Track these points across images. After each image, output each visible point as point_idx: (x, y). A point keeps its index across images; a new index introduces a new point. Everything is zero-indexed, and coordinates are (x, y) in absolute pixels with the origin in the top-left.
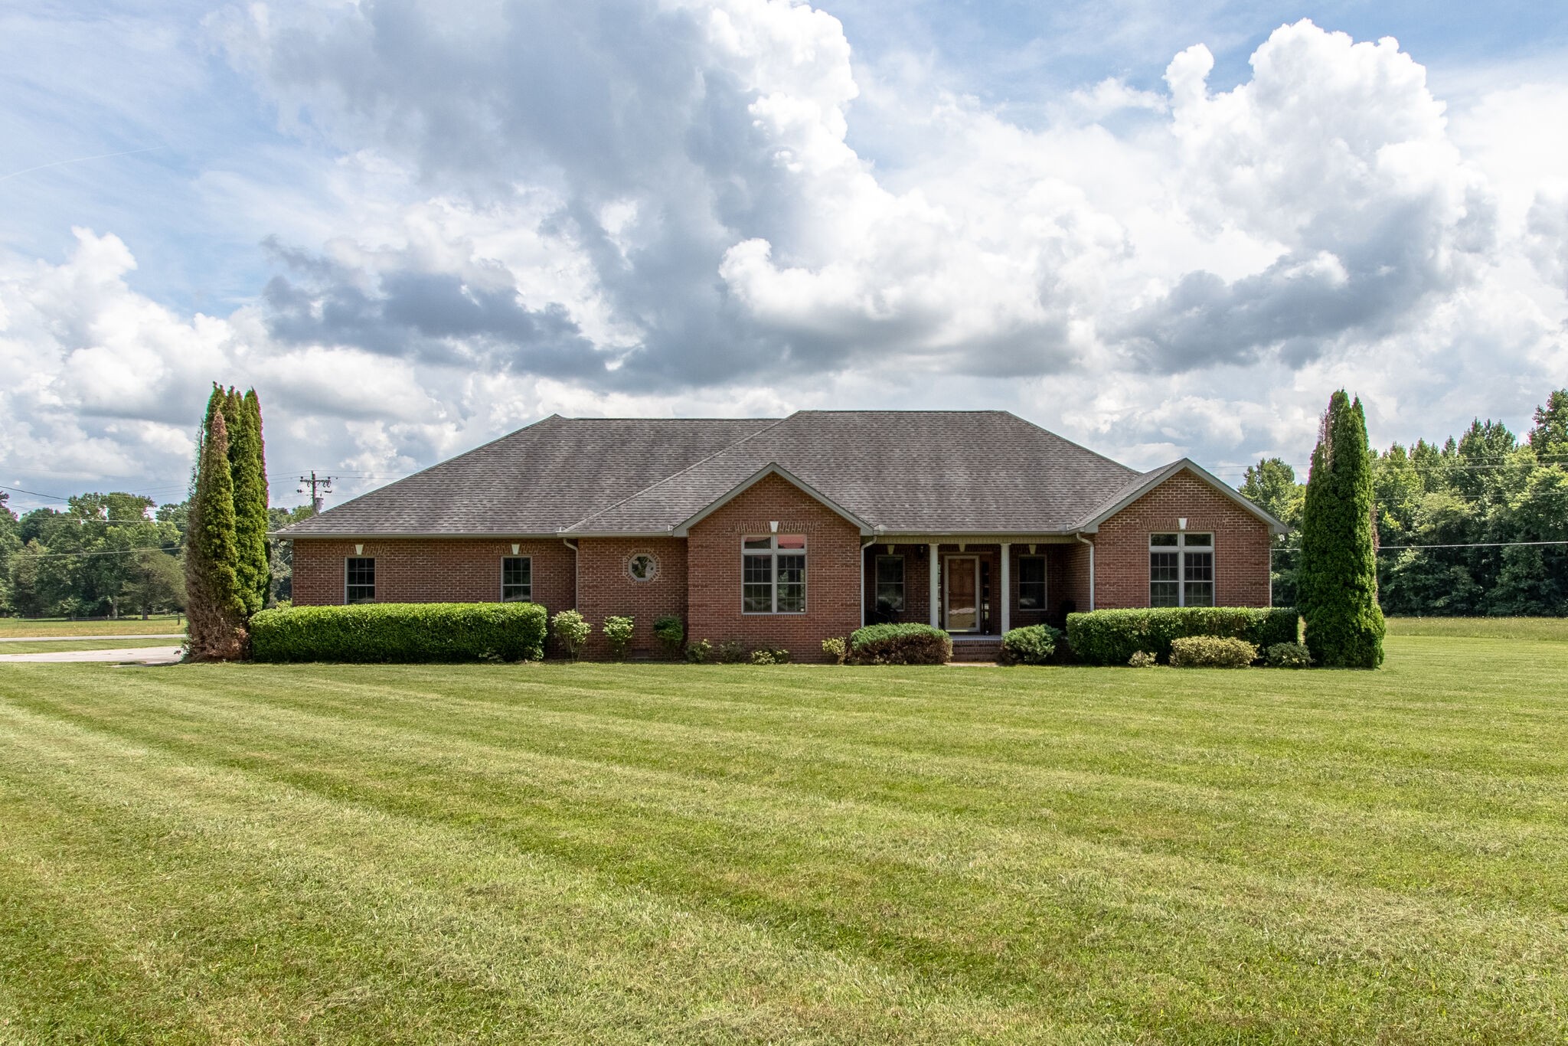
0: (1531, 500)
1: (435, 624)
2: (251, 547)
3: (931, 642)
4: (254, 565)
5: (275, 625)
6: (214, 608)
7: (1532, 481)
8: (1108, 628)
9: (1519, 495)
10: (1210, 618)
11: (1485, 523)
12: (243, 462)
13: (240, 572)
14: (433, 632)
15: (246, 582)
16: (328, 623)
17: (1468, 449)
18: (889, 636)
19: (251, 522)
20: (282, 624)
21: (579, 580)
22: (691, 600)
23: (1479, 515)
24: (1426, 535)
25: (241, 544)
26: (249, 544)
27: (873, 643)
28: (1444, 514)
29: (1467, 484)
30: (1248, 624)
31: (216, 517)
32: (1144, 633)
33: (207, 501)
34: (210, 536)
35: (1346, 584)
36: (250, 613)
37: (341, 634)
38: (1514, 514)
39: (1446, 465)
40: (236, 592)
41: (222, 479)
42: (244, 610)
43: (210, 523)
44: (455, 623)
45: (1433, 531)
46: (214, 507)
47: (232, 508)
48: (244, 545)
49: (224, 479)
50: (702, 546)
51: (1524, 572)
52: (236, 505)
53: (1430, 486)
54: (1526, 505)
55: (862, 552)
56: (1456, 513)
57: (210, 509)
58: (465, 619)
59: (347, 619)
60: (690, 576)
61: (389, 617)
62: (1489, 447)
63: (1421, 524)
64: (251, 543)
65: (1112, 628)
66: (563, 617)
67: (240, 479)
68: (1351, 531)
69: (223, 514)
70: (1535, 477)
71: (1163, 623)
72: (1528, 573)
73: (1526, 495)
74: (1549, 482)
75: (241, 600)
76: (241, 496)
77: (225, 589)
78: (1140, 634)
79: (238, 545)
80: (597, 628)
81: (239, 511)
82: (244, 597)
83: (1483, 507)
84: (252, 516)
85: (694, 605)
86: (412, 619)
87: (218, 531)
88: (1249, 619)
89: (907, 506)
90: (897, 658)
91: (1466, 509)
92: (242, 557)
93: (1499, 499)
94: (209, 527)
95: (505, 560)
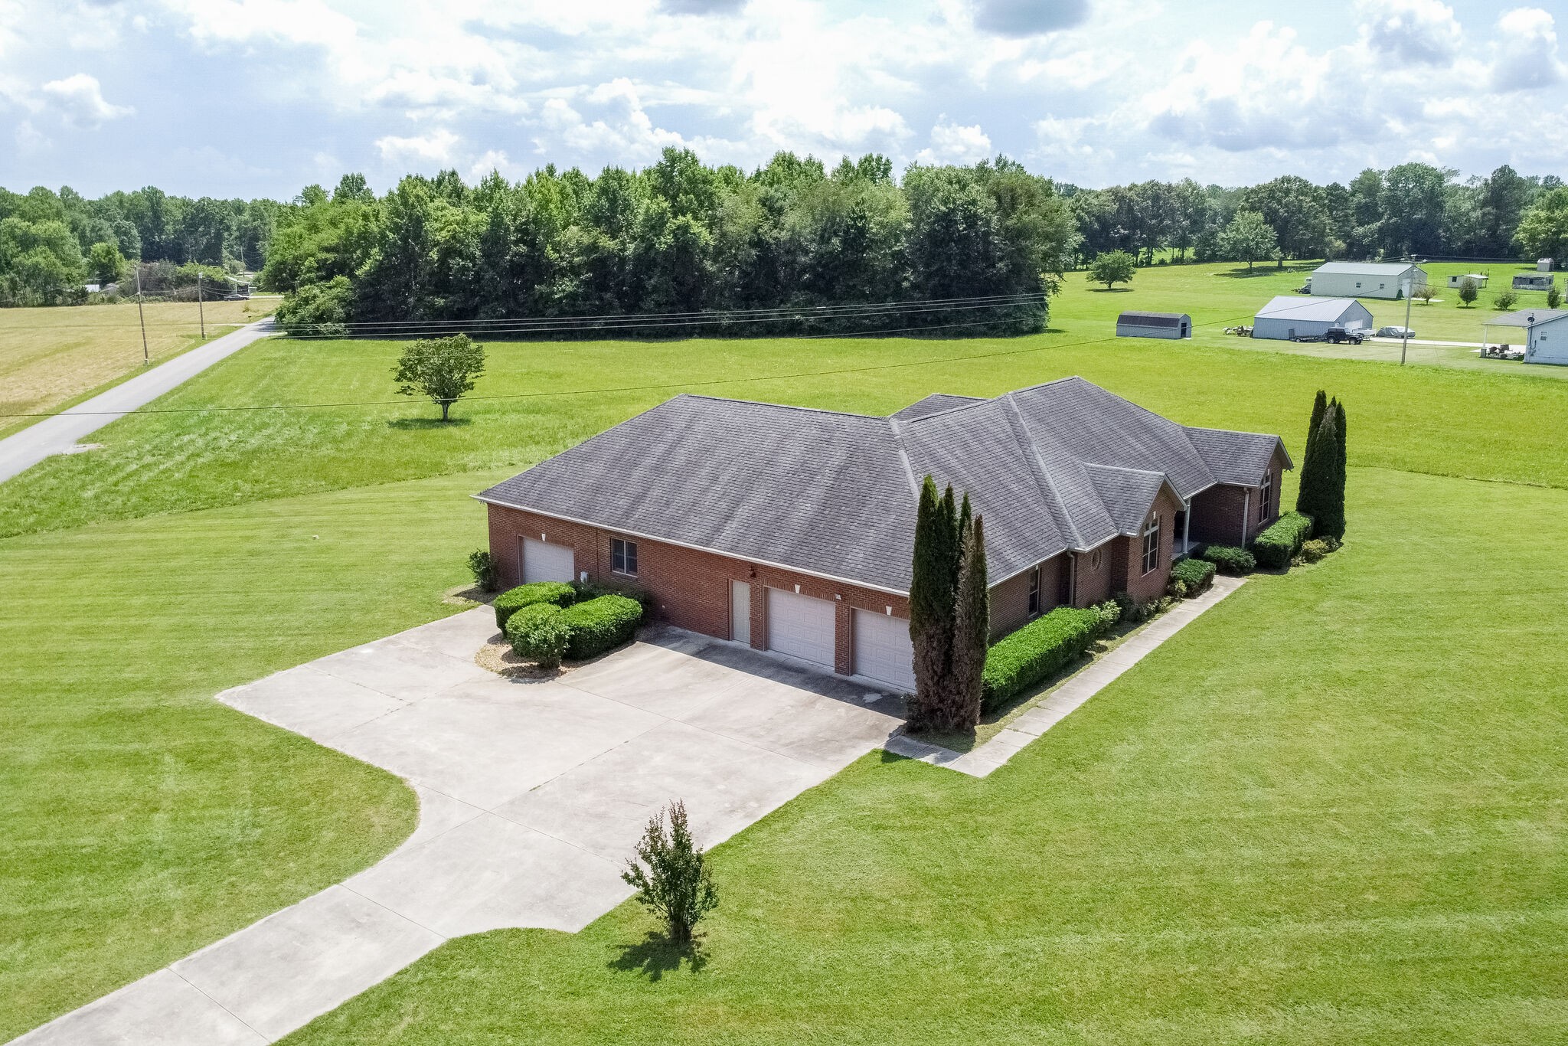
0: (673, 242)
1: (1066, 645)
5: (1004, 683)
7: (670, 227)
9: (663, 238)
11: (627, 257)
20: (1007, 681)
23: (621, 250)
28: (593, 248)
29: (609, 224)
38: (658, 253)
54: (670, 247)
56: (604, 248)
61: (1048, 650)
62: (620, 190)
63: (574, 255)
70: (671, 223)
73: (668, 239)
83: (624, 243)
86: (1058, 647)
91: (610, 244)
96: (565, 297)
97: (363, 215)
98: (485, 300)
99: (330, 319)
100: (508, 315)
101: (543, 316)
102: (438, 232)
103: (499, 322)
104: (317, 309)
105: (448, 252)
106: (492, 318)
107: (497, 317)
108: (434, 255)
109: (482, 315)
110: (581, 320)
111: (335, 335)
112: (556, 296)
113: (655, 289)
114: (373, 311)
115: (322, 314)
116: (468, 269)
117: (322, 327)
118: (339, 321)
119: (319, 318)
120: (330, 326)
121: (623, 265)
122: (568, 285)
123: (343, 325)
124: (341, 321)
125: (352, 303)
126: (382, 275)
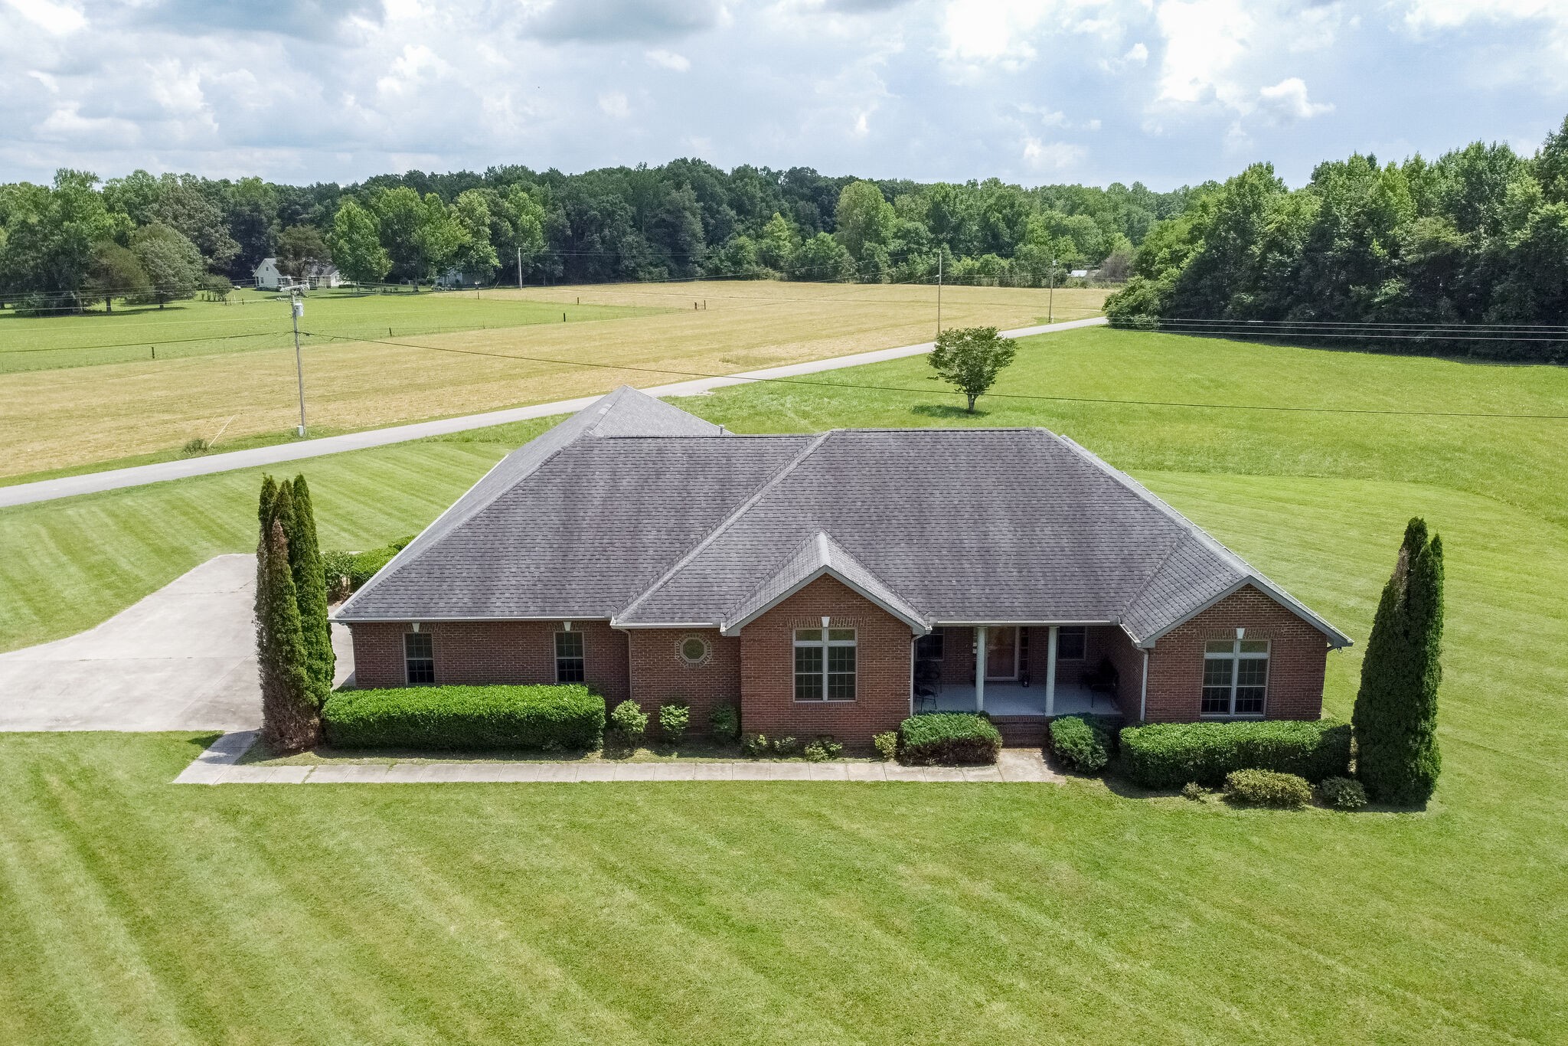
0: (1531, 239)
1: (499, 721)
2: (317, 642)
3: (983, 745)
4: (321, 659)
5: (347, 722)
6: (290, 707)
7: (1533, 218)
8: (1164, 759)
9: (1518, 233)
10: (1266, 747)
11: (1478, 255)
12: (302, 563)
13: (310, 668)
14: (498, 728)
15: (316, 676)
16: (398, 719)
17: (1470, 174)
18: (941, 738)
19: (315, 619)
20: (354, 721)
21: (633, 663)
22: (744, 691)
23: (1471, 247)
24: (1414, 265)
25: (308, 642)
26: (314, 640)
27: (925, 745)
28: (1434, 244)
29: (1464, 214)
30: (1303, 752)
31: (283, 625)
32: (1199, 763)
33: (273, 610)
34: (279, 644)
35: (1408, 729)
36: (322, 703)
37: (412, 729)
38: (1510, 252)
39: (1443, 186)
40: (307, 689)
41: (285, 587)
42: (317, 703)
43: (279, 631)
44: (521, 721)
45: (1420, 262)
46: (281, 616)
47: (297, 611)
48: (311, 643)
49: (288, 587)
50: (754, 640)
51: (1514, 312)
52: (300, 606)
53: (1424, 208)
54: (1525, 244)
55: (913, 644)
56: (1448, 244)
57: (278, 618)
58: (528, 717)
59: (416, 716)
60: (743, 668)
61: (455, 714)
62: (1491, 171)
63: (1409, 253)
64: (317, 638)
65: (1168, 760)
66: (621, 711)
67: (301, 579)
68: (1419, 678)
69: (290, 621)
70: (1537, 213)
71: (1219, 753)
72: (1518, 314)
73: (1524, 234)
74: (1553, 220)
75: (313, 695)
76: (304, 596)
77: (298, 689)
78: (1196, 763)
79: (306, 643)
80: (654, 719)
81: (304, 611)
82: (315, 692)
83: (1477, 239)
84: (315, 613)
85: (747, 695)
86: (478, 717)
87: (287, 637)
88: (1305, 748)
89: (954, 583)
90: (948, 759)
91: (1458, 239)
92: (310, 654)
93: (1495, 229)
94: (279, 636)
95: (557, 634)
96: (1385, 302)
97: (1202, 206)
98: (1298, 300)
99: (1145, 310)
100: (1319, 318)
101: (1361, 322)
102: (1267, 224)
103: (1307, 325)
104: (1135, 300)
105: (1272, 245)
106: (1299, 320)
107: (1305, 320)
108: (1256, 249)
109: (1290, 316)
110: (1405, 327)
111: (1146, 327)
112: (1376, 300)
113: (1504, 299)
114: (1187, 306)
115: (1140, 304)
116: (1284, 265)
117: (1137, 319)
118: (1152, 313)
119: (1136, 309)
120: (1144, 318)
121: (1472, 265)
122: (1392, 287)
123: (1156, 317)
124: (1154, 314)
125: (1170, 296)
126: (1203, 266)
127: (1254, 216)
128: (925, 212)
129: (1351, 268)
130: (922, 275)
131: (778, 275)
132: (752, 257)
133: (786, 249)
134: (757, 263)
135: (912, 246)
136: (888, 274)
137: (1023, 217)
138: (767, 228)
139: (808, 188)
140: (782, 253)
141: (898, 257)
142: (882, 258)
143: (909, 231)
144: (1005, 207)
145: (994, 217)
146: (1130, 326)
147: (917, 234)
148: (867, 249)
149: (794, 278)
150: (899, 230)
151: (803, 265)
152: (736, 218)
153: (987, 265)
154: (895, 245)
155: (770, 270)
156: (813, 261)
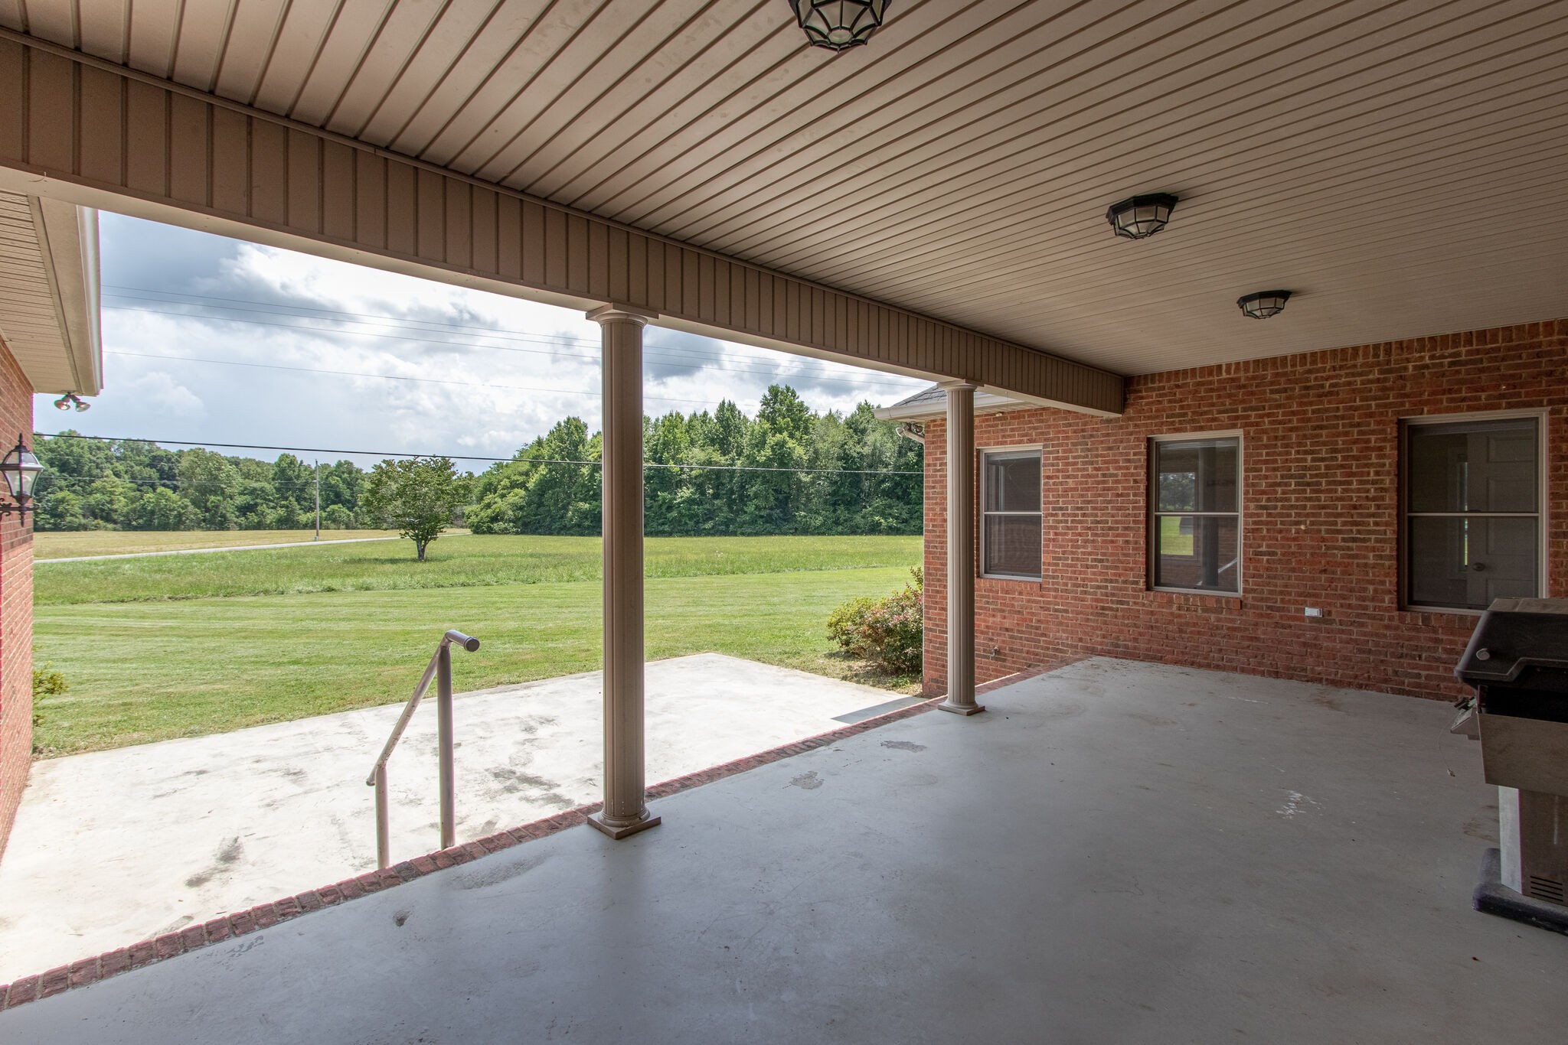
96: (683, 502)
99: (502, 519)
104: (494, 512)
111: (505, 532)
112: (676, 502)
113: (756, 496)
115: (497, 515)
117: (496, 526)
119: (495, 519)
120: (502, 525)
121: (732, 477)
122: (685, 493)
123: (511, 524)
124: (510, 521)
125: (521, 508)
126: (545, 486)
127: (580, 447)
128: (271, 476)
129: (656, 480)
130: (271, 523)
131: (110, 526)
132: (77, 509)
133: (121, 504)
134: (84, 516)
135: (258, 501)
136: (236, 523)
137: (359, 481)
138: (98, 484)
139: (146, 456)
140: (115, 507)
141: (244, 510)
142: (229, 509)
143: (255, 489)
144: (343, 473)
145: (333, 480)
146: (490, 531)
147: (263, 491)
148: (212, 502)
149: (128, 526)
150: (246, 489)
151: (140, 517)
152: (58, 474)
153: (333, 513)
154: (240, 500)
155: (101, 522)
156: (153, 512)
